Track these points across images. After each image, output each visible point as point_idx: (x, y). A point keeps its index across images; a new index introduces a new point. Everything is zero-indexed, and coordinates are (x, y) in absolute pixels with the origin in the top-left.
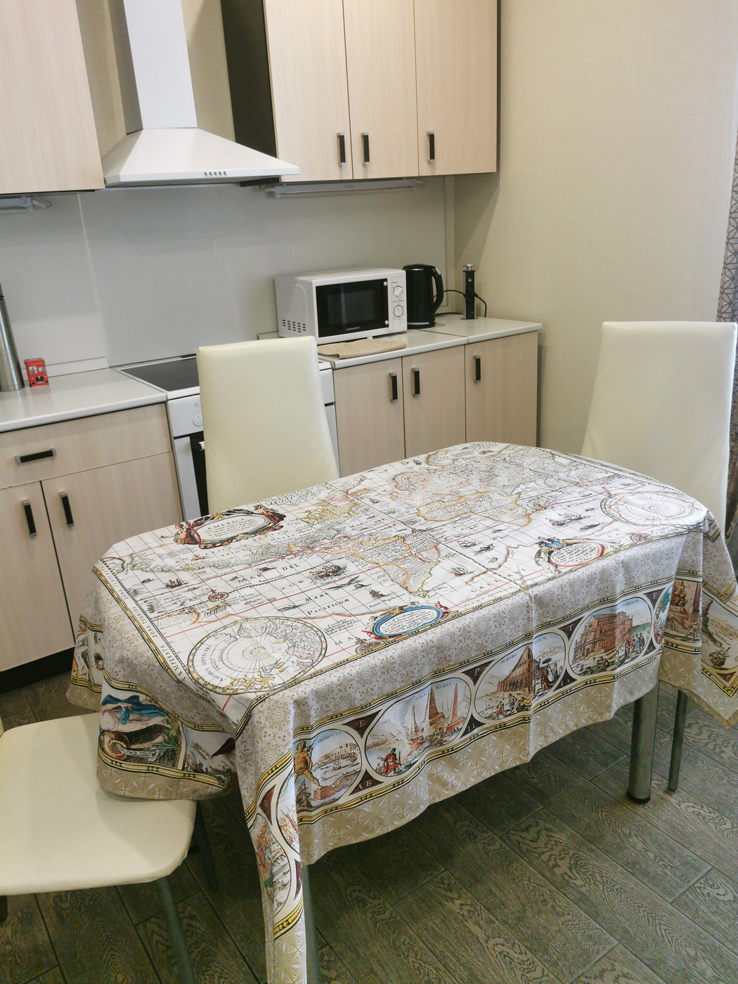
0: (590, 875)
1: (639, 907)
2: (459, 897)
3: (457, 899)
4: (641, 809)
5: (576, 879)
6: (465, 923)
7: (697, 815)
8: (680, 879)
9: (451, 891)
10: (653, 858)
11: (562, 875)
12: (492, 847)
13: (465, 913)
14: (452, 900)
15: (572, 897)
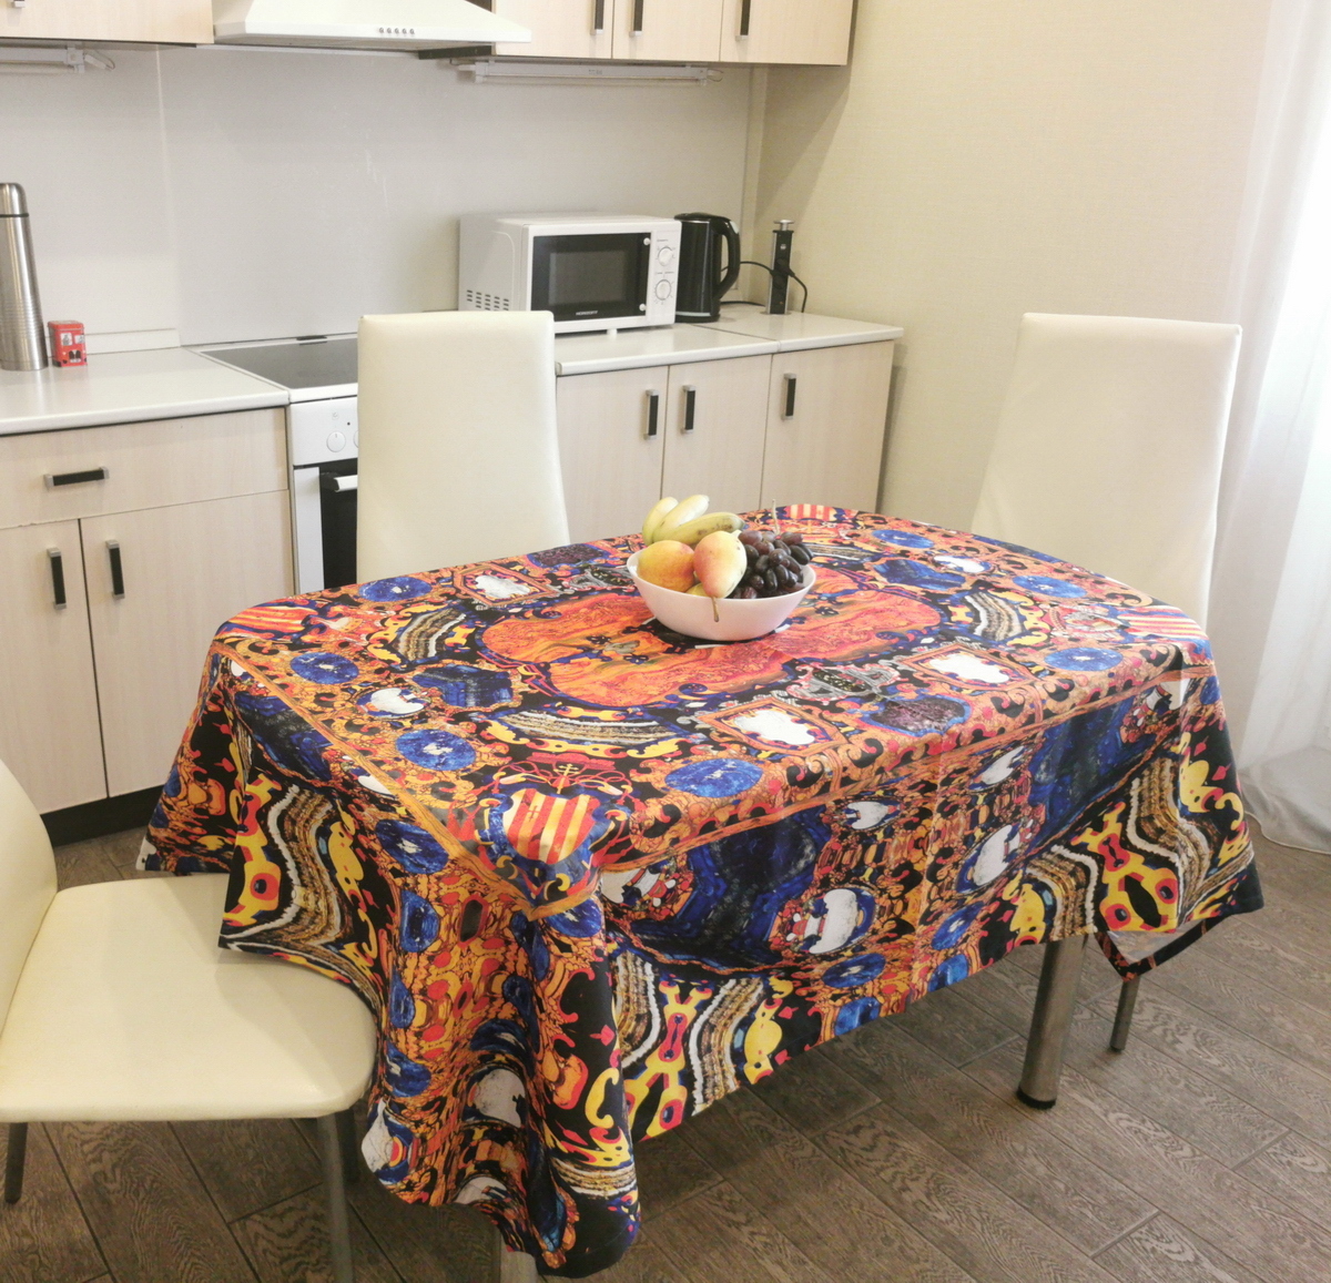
0: (960, 1207)
1: (1040, 1259)
2: (748, 1222)
3: (745, 1225)
4: (1042, 1117)
5: (938, 1210)
6: (760, 1261)
7: (1136, 1132)
8: (1108, 1225)
9: (734, 1212)
10: (1063, 1190)
11: (914, 1204)
12: (800, 1153)
13: (760, 1247)
14: (738, 1225)
15: (932, 1237)
